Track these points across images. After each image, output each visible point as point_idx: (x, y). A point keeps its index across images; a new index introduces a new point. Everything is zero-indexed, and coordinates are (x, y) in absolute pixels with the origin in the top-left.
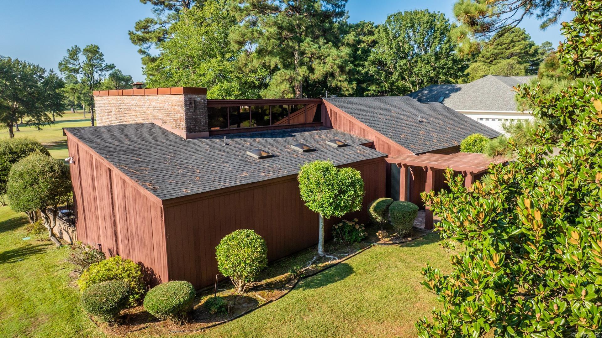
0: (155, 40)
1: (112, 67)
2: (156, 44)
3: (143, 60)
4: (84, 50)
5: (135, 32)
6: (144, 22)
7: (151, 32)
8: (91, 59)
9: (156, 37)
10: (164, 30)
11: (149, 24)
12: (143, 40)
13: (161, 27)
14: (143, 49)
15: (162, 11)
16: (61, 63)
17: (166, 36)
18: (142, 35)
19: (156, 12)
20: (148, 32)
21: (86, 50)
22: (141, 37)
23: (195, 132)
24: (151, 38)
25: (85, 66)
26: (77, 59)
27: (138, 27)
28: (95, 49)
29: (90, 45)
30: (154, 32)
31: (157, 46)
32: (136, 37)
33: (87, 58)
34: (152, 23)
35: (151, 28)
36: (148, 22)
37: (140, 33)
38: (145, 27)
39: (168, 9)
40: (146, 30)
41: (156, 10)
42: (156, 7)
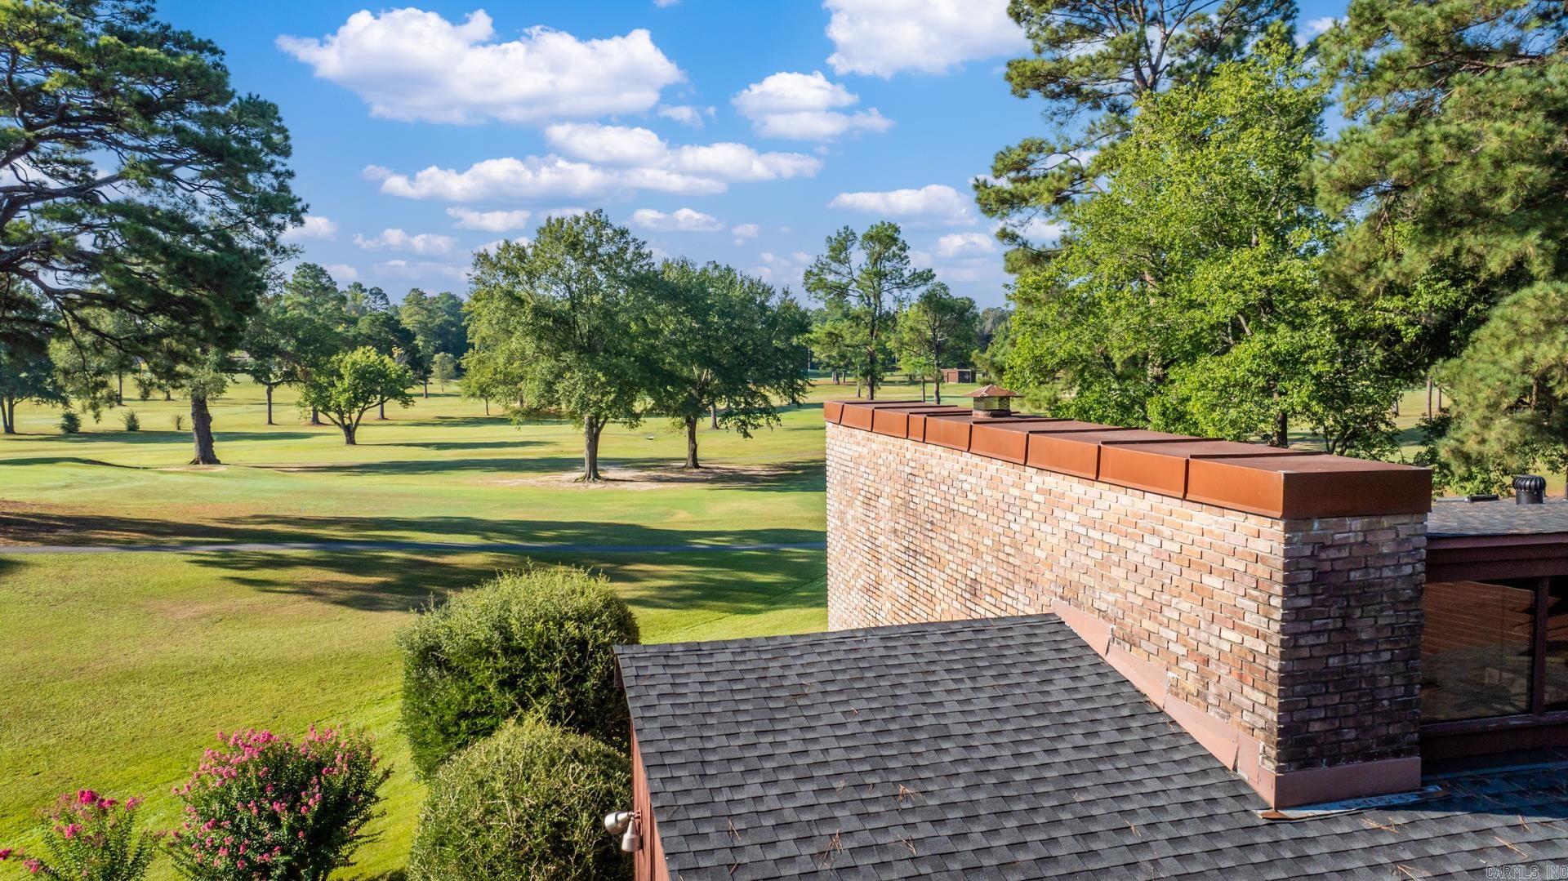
0: (1047, 198)
1: (926, 276)
2: (1048, 210)
3: (1008, 260)
4: (865, 237)
5: (991, 180)
6: (1019, 151)
7: (1036, 178)
8: (877, 259)
9: (1050, 191)
10: (1075, 170)
11: (1031, 157)
12: (1011, 201)
13: (1066, 162)
14: (1010, 229)
15: (1072, 113)
16: (810, 272)
17: (1078, 188)
18: (1009, 186)
19: (1056, 118)
20: (1027, 180)
21: (870, 238)
22: (1006, 195)
23: (1333, 761)
24: (1034, 195)
25: (864, 276)
26: (846, 261)
27: (1000, 165)
28: (889, 232)
29: (879, 224)
30: (1045, 176)
31: (1052, 218)
32: (993, 195)
33: (870, 256)
34: (1040, 150)
35: (1037, 165)
36: (1029, 150)
37: (1004, 183)
38: (1020, 166)
39: (1090, 108)
40: (1022, 174)
41: (1055, 114)
42: (1055, 105)
